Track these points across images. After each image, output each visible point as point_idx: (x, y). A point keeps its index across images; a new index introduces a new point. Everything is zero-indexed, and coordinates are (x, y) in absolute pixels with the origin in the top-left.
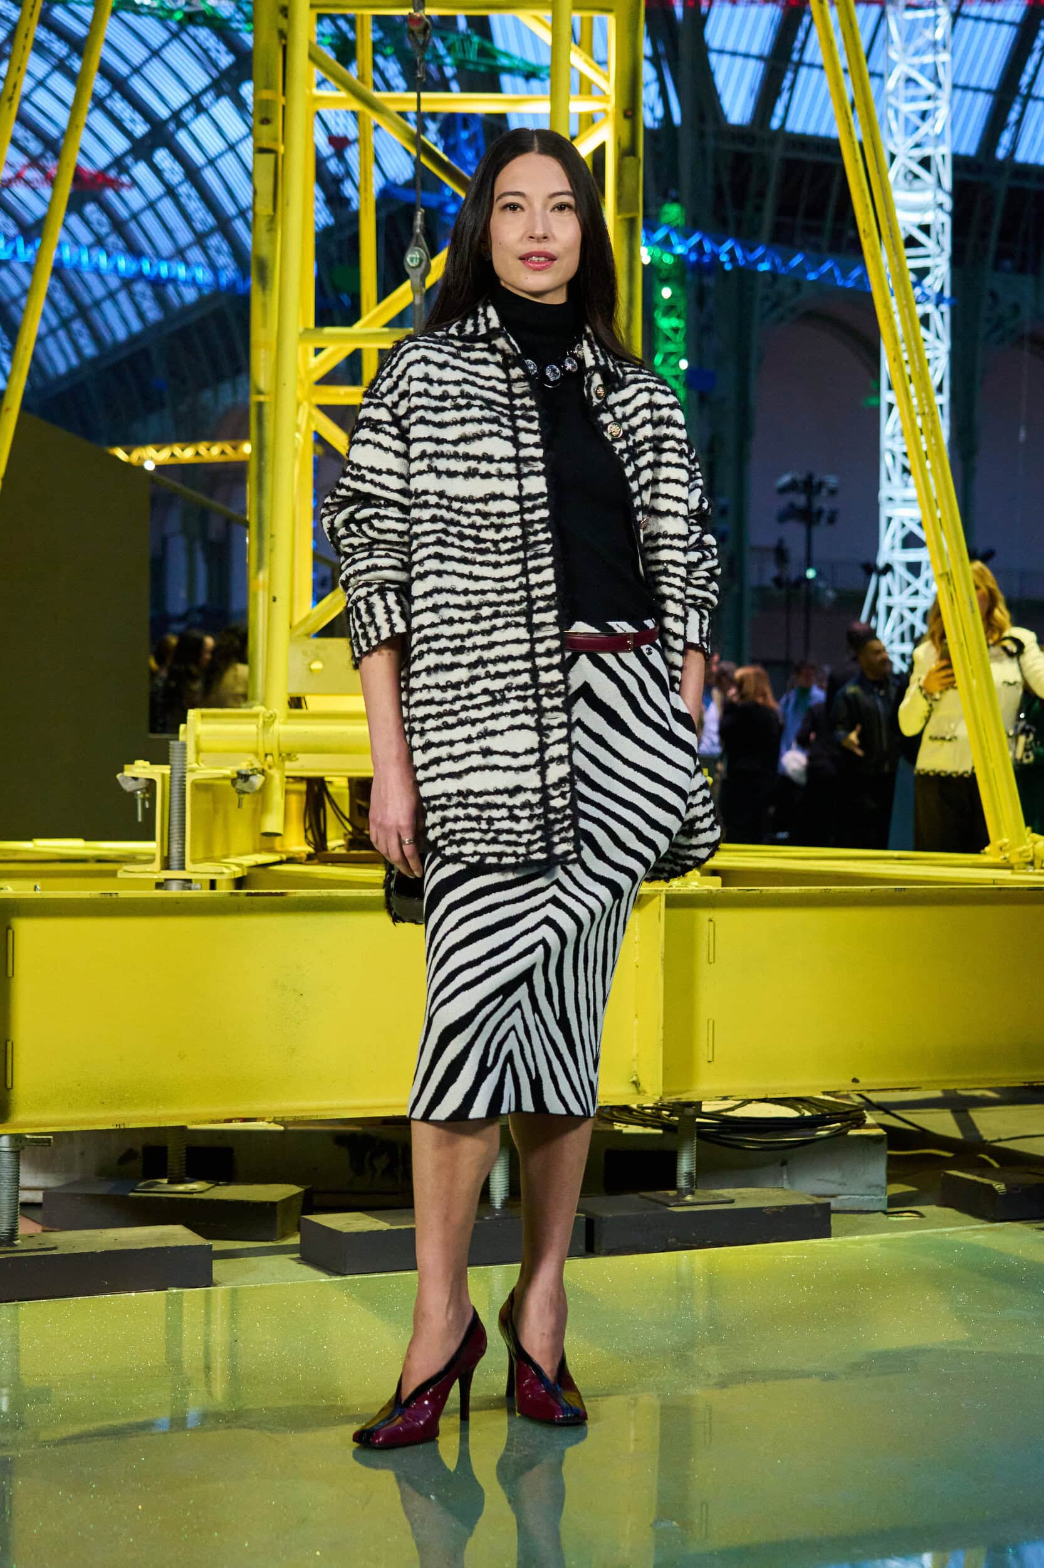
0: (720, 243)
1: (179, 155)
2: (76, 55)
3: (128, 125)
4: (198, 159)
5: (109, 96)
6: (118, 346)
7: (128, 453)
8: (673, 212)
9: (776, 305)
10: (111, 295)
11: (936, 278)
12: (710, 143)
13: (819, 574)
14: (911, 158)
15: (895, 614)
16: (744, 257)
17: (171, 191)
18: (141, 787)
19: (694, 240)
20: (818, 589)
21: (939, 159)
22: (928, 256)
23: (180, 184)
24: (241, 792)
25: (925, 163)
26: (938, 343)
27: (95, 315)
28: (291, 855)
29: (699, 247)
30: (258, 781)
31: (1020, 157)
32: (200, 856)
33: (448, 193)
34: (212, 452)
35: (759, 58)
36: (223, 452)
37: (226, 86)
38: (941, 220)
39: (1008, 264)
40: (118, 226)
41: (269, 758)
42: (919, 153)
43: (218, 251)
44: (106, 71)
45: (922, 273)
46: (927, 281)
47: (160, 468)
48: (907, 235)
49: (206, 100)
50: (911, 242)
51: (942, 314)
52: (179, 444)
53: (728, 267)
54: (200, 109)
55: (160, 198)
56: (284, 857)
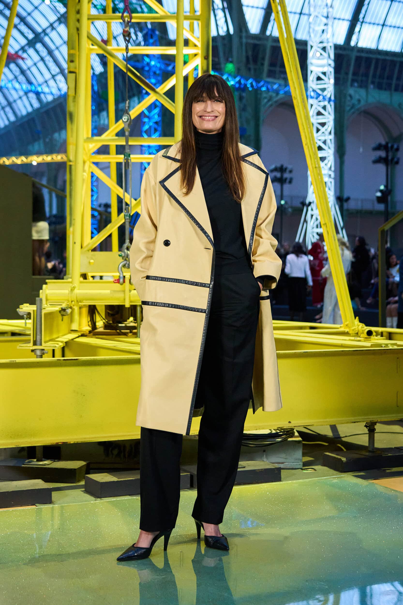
0: (247, 80)
1: (45, 45)
2: (7, 8)
3: (26, 35)
4: (52, 47)
5: (19, 24)
6: (23, 117)
7: (27, 158)
8: (230, 67)
9: (269, 101)
10: (20, 98)
11: (328, 92)
12: (244, 40)
13: (286, 203)
14: (319, 47)
15: (314, 217)
16: (256, 85)
17: (42, 59)
18: (26, 314)
19: (238, 79)
20: (285, 208)
21: (329, 48)
22: (325, 84)
23: (46, 56)
24: (63, 315)
25: (324, 49)
26: (329, 116)
27: (14, 105)
28: (82, 333)
29: (239, 82)
30: (69, 311)
31: (360, 45)
32: (48, 339)
33: (145, 63)
34: (58, 158)
35: (263, 8)
36: (62, 158)
37: (63, 20)
38: (330, 70)
39: (356, 84)
40: (23, 72)
41: (73, 303)
42: (322, 45)
43: (60, 81)
44: (18, 16)
45: (323, 90)
46: (325, 93)
47: (39, 164)
48: (317, 76)
49: (55, 25)
50: (319, 79)
51: (331, 105)
52: (45, 155)
53: (250, 89)
54: (53, 28)
55: (38, 62)
56: (80, 334)
